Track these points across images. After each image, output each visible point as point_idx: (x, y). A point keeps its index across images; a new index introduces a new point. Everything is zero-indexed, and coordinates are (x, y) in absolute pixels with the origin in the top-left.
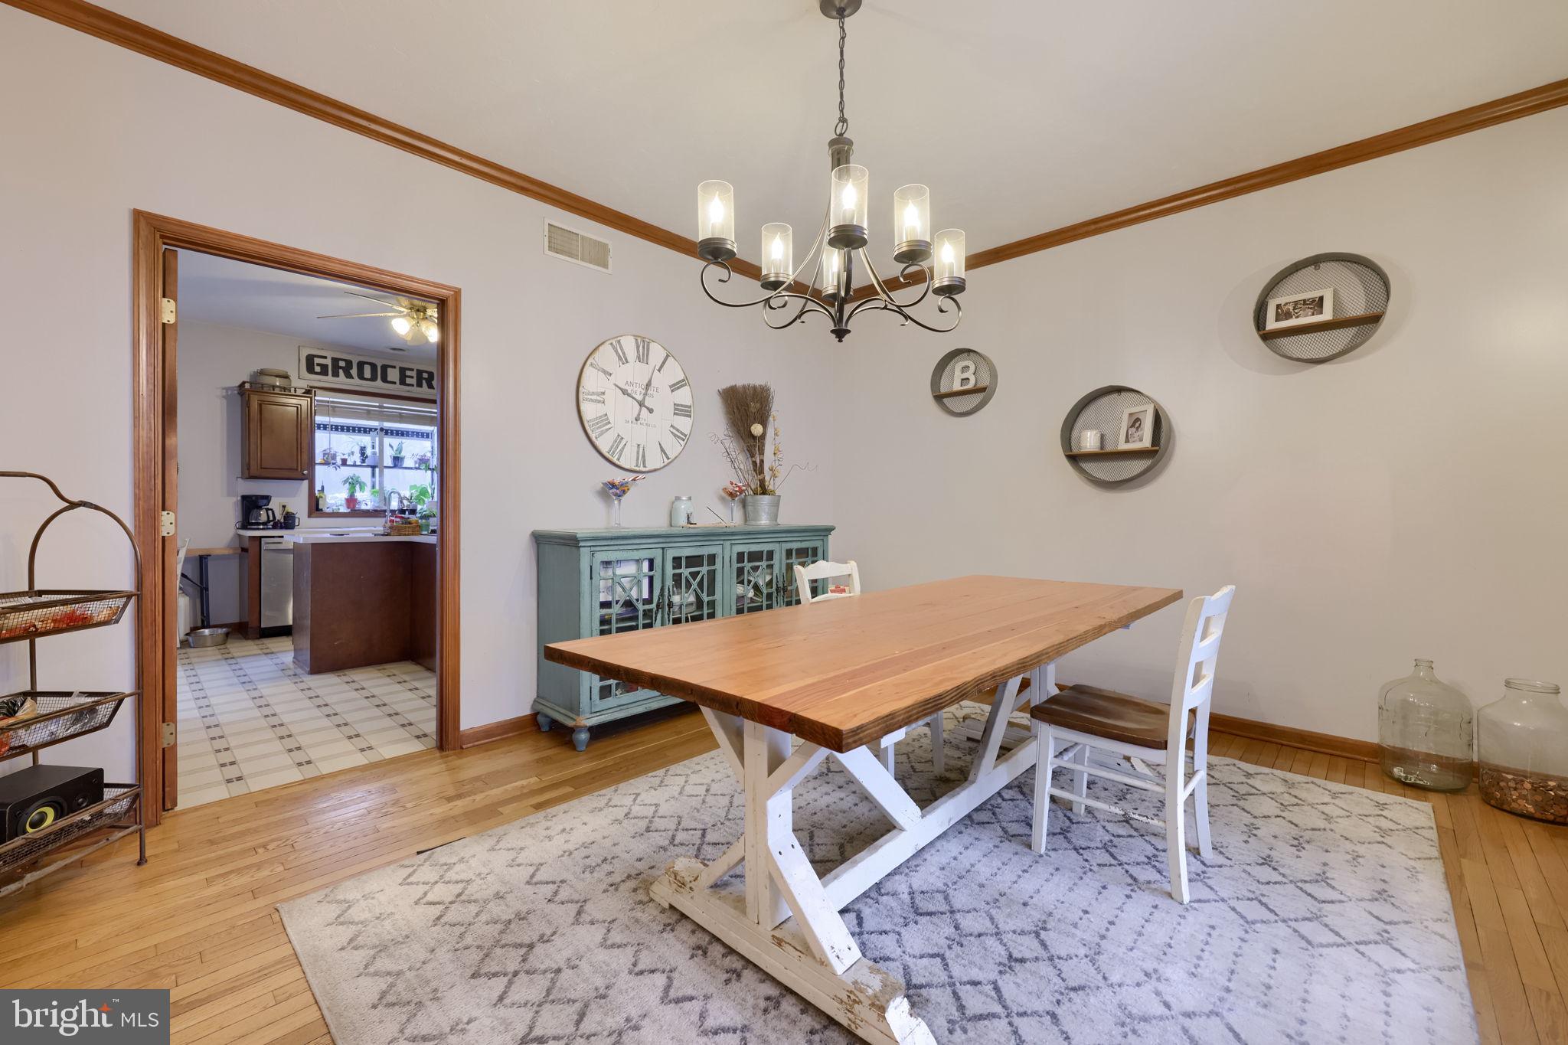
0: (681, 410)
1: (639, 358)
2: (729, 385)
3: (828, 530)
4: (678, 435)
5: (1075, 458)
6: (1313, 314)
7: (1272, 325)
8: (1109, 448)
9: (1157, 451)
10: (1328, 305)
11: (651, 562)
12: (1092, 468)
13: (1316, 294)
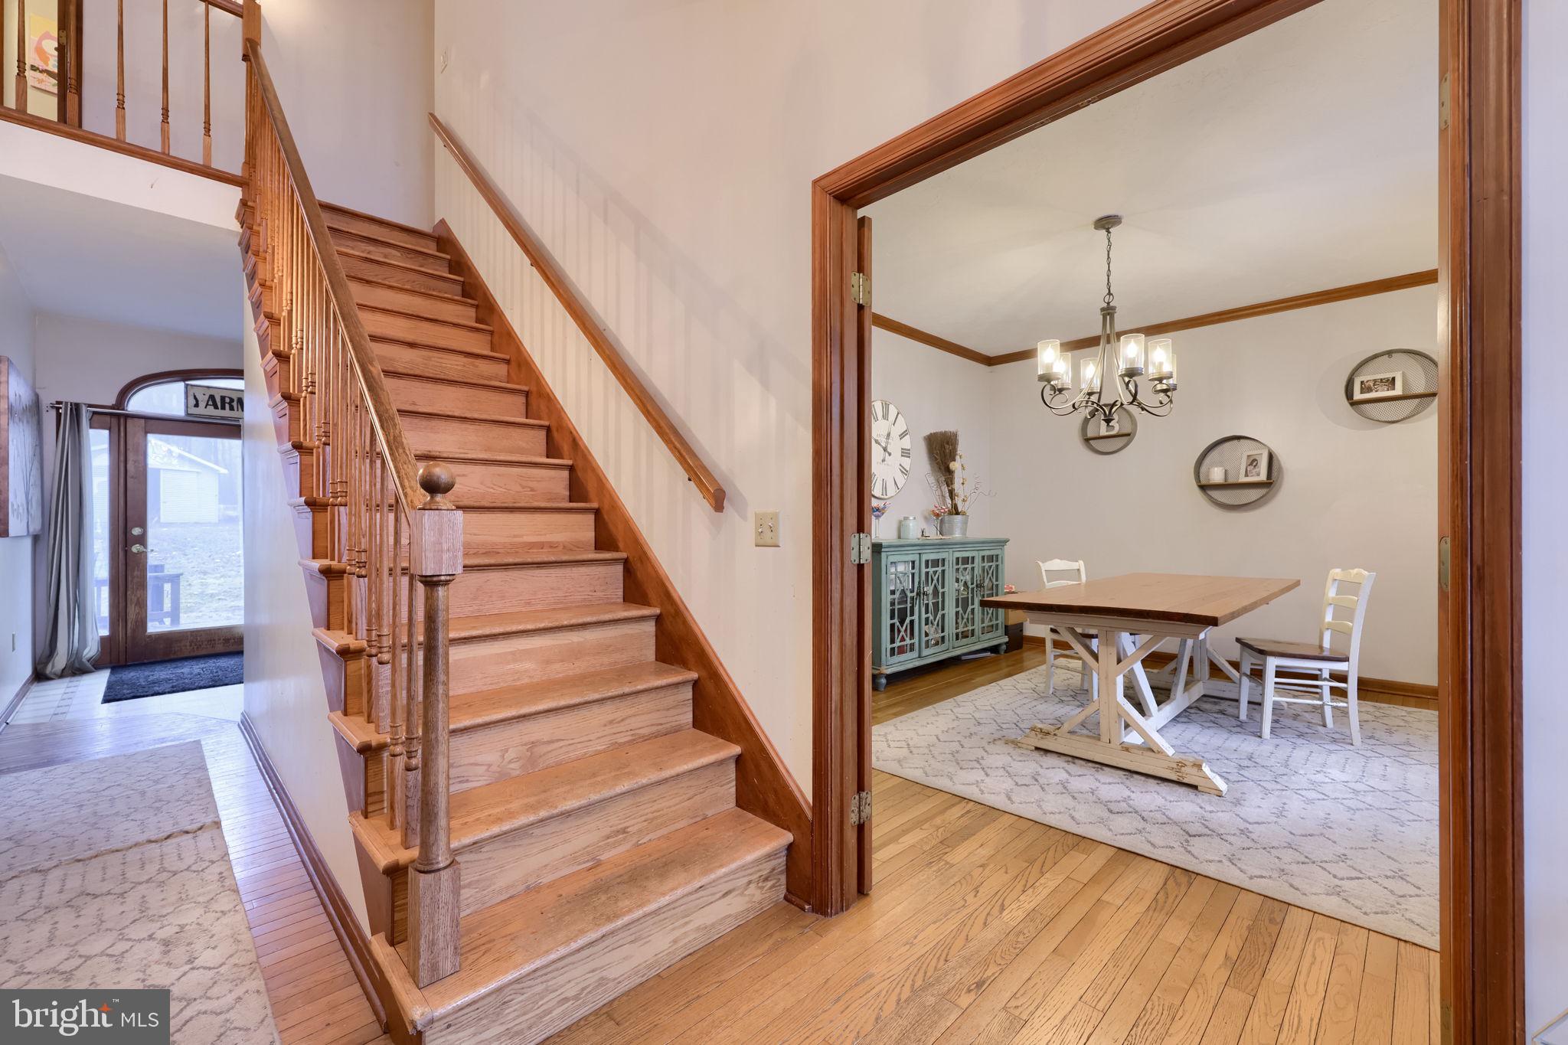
0: (905, 453)
1: (883, 416)
2: (929, 433)
3: (1006, 541)
4: (904, 472)
5: (1204, 488)
6: (1388, 390)
7: (1358, 396)
8: (1231, 480)
9: (1269, 484)
10: (1399, 384)
11: (913, 562)
12: (1216, 494)
13: (1390, 375)
